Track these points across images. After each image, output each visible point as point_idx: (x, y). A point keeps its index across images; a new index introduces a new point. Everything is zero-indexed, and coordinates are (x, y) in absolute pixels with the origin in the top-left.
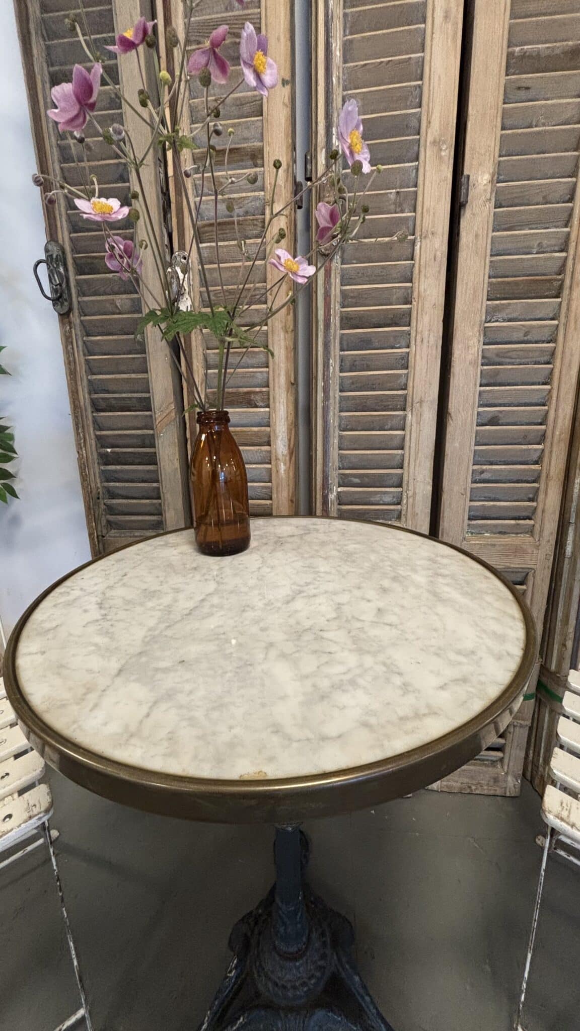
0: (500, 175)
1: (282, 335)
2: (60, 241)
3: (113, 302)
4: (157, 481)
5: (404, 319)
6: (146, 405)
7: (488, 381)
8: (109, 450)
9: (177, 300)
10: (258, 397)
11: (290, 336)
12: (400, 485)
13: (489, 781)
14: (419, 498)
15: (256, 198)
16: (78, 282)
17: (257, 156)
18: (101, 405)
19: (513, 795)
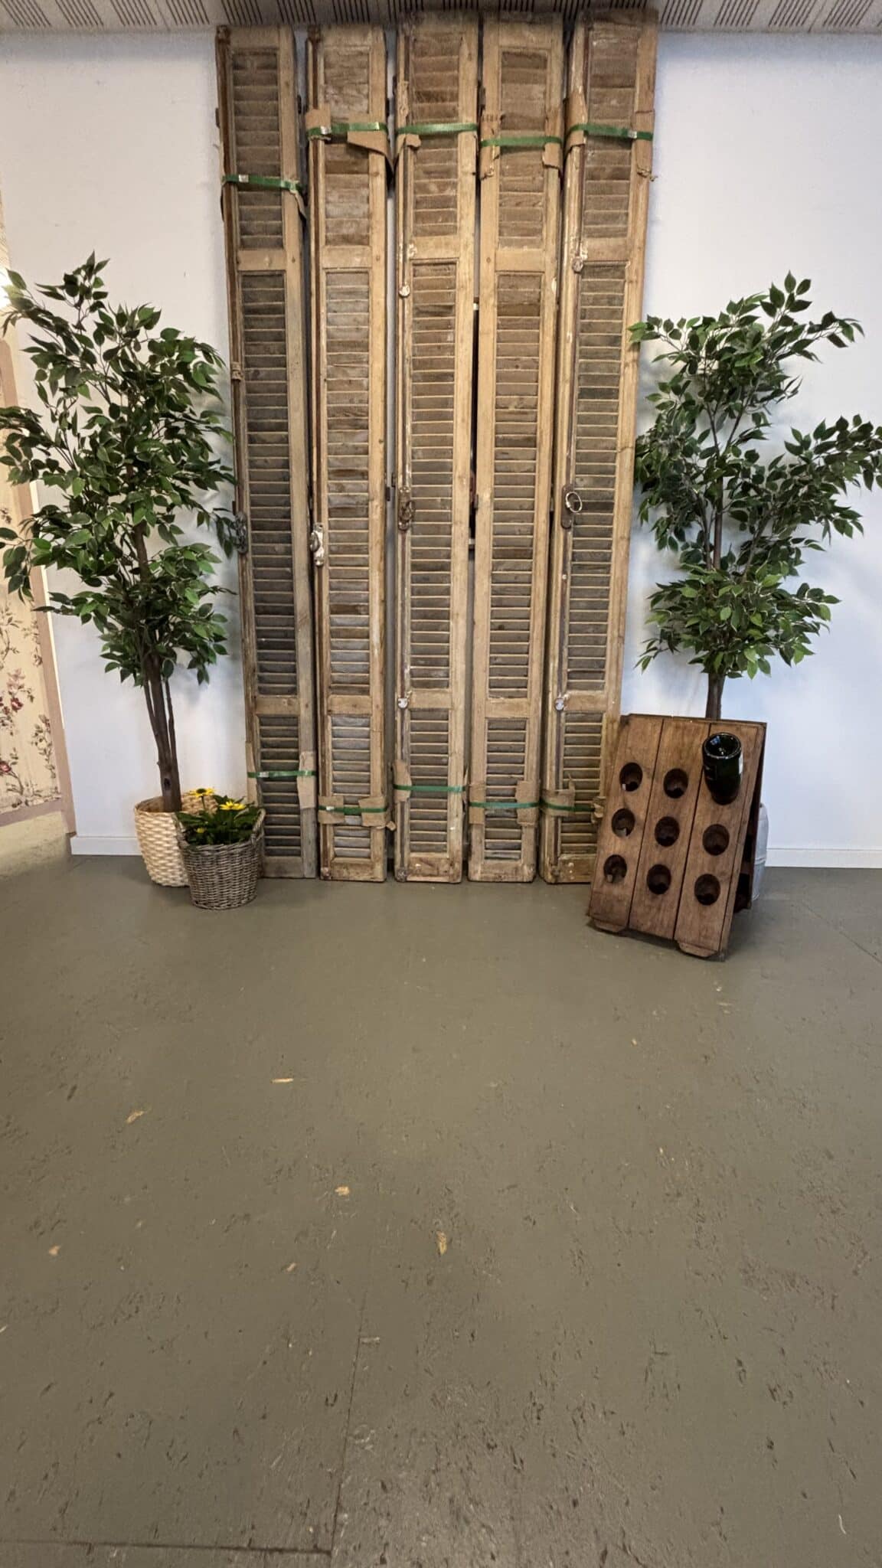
0: (495, 494)
1: (377, 573)
2: (245, 510)
3: (274, 548)
4: (295, 661)
5: (446, 567)
6: (291, 611)
7: (496, 603)
8: (263, 639)
9: (315, 550)
10: (362, 609)
11: (382, 574)
12: (448, 665)
13: (513, 871)
14: (458, 672)
15: (363, 496)
16: (253, 535)
17: (364, 475)
18: (262, 610)
19: (528, 880)
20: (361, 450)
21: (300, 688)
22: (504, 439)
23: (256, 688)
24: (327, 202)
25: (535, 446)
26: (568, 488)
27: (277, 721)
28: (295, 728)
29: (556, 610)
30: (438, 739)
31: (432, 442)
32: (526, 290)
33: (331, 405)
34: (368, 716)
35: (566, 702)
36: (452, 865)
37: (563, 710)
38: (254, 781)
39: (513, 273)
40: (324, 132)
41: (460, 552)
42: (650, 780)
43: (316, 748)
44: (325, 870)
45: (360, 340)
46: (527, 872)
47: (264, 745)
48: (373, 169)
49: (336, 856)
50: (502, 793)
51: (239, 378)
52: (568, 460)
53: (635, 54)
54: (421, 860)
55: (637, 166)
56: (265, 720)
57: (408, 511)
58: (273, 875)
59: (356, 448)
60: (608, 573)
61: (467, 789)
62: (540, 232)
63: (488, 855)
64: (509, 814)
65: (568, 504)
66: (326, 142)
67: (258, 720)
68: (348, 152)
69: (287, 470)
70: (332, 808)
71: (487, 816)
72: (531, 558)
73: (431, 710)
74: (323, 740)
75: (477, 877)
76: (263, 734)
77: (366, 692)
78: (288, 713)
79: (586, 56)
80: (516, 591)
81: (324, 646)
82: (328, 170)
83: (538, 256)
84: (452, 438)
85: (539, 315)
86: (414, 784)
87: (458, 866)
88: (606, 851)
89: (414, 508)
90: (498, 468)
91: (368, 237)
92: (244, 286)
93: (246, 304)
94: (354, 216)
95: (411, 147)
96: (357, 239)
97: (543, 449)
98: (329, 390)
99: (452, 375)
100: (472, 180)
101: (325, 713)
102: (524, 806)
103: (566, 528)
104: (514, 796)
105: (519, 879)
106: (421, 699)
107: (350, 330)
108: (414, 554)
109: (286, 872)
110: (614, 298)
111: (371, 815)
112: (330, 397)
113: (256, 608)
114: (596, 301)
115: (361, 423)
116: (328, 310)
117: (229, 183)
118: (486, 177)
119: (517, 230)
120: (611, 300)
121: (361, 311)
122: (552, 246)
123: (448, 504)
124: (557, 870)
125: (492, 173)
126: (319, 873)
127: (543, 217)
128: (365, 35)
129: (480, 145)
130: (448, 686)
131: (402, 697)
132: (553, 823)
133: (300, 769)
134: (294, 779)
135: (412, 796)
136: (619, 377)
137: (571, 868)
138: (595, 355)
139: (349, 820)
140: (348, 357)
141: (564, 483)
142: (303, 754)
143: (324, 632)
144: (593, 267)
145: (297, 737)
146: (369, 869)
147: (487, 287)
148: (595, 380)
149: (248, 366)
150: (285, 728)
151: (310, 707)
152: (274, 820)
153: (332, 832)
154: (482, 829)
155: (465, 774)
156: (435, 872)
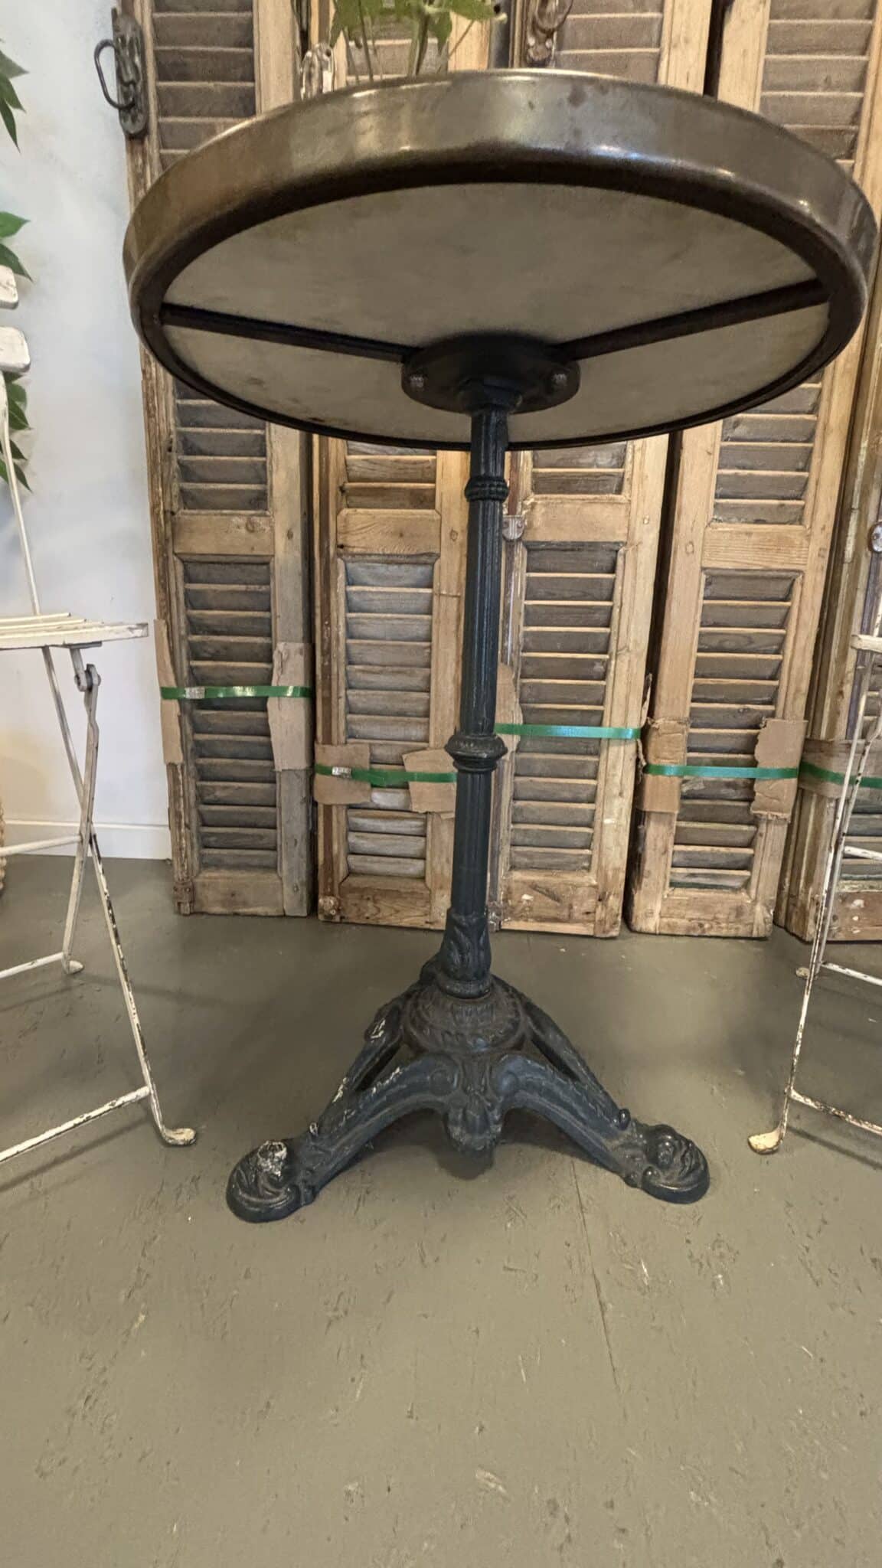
13: (729, 914)
16: (159, 93)
19: (762, 935)
21: (276, 493)
23: (175, 491)
27: (218, 572)
28: (264, 588)
30: (585, 617)
34: (430, 558)
36: (599, 899)
38: (174, 706)
43: (310, 637)
44: (327, 902)
46: (761, 918)
47: (194, 626)
49: (350, 873)
50: (724, 744)
54: (534, 887)
56: (196, 567)
58: (218, 909)
61: (644, 733)
63: (679, 879)
64: (731, 791)
67: (180, 568)
70: (345, 771)
71: (684, 797)
73: (577, 547)
74: (327, 616)
75: (651, 924)
76: (191, 600)
77: (425, 500)
78: (245, 551)
86: (525, 723)
87: (615, 903)
101: (332, 551)
102: (771, 776)
104: (749, 751)
105: (742, 931)
106: (554, 519)
109: (245, 904)
111: (426, 788)
126: (314, 908)
130: (619, 491)
131: (513, 513)
133: (274, 683)
134: (262, 704)
135: (521, 746)
137: (860, 909)
139: (381, 797)
142: (281, 646)
145: (269, 610)
146: (419, 903)
150: (243, 587)
151: (298, 535)
152: (219, 794)
153: (343, 822)
154: (670, 823)
155: (644, 699)
156: (565, 913)
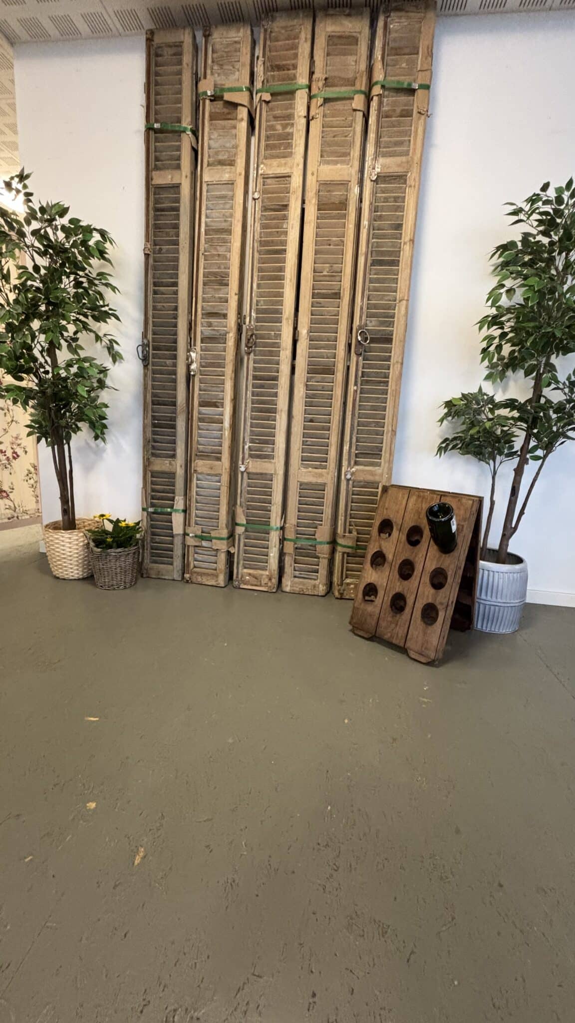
0: (310, 331)
1: (230, 381)
2: (148, 338)
3: (165, 363)
4: (175, 436)
5: (275, 379)
6: (174, 404)
7: (307, 404)
8: (156, 422)
9: (191, 365)
10: (219, 404)
11: (233, 382)
12: (274, 444)
13: (312, 587)
14: (281, 450)
15: (224, 330)
16: (153, 354)
17: (225, 316)
18: (156, 403)
19: (322, 594)
20: (223, 300)
21: (178, 455)
22: (318, 293)
23: (150, 452)
24: (210, 139)
25: (340, 299)
26: (360, 327)
27: (161, 475)
28: (173, 480)
29: (349, 411)
30: (265, 493)
31: (269, 295)
32: (338, 193)
33: (206, 270)
34: (220, 475)
35: (352, 474)
36: (270, 579)
37: (351, 479)
38: (145, 513)
39: (329, 182)
40: (209, 93)
41: (285, 369)
42: (398, 532)
43: (185, 495)
44: (187, 576)
45: (226, 228)
46: (322, 589)
47: (153, 490)
48: (239, 117)
49: (195, 567)
50: (306, 533)
51: (149, 252)
52: (362, 308)
53: (420, 32)
54: (250, 574)
55: (418, 107)
56: (155, 474)
57: (251, 340)
58: (154, 576)
59: (220, 298)
60: (387, 386)
61: (282, 528)
62: (349, 154)
63: (297, 575)
64: (312, 548)
65: (359, 338)
66: (211, 101)
67: (150, 474)
68: (224, 107)
69: (176, 312)
70: (193, 535)
72: (333, 374)
73: (261, 474)
74: (190, 490)
75: (288, 589)
76: (153, 483)
77: (219, 459)
78: (168, 470)
79: (385, 35)
80: (322, 397)
81: (194, 427)
82: (212, 118)
83: (347, 171)
84: (283, 292)
85: (346, 210)
86: (247, 523)
87: (275, 581)
88: (366, 580)
89: (257, 338)
90: (314, 313)
91: (234, 160)
92: (155, 194)
93: (157, 206)
94: (227, 148)
95: (265, 101)
96: (227, 162)
97: (344, 300)
98: (205, 260)
99: (285, 250)
100: (304, 121)
101: (192, 471)
102: (321, 543)
103: (359, 355)
104: (314, 535)
105: (316, 593)
106: (255, 466)
107: (221, 222)
108: (255, 369)
109: (162, 575)
110: (398, 197)
111: (218, 542)
112: (206, 265)
113: (153, 401)
114: (386, 200)
115: (224, 282)
116: (207, 209)
117: (149, 129)
118: (313, 118)
119: (334, 153)
120: (396, 199)
121: (229, 209)
122: (356, 164)
123: (278, 336)
124: (342, 589)
125: (317, 116)
126: (183, 578)
127: (351, 144)
128: (238, 31)
129: (310, 97)
130: (273, 459)
131: (243, 464)
132: (341, 556)
133: (175, 508)
134: (170, 514)
135: (246, 531)
136: (400, 251)
137: (352, 589)
138: (383, 237)
139: (204, 543)
140: (218, 239)
141: (358, 323)
142: (177, 498)
143: (194, 418)
144: (384, 177)
145: (175, 486)
146: (215, 578)
147: (311, 192)
148: (382, 253)
149: (155, 245)
150: (167, 480)
151: (183, 467)
152: (157, 540)
153: (193, 551)
154: (292, 557)
155: (282, 518)
156: (259, 583)
